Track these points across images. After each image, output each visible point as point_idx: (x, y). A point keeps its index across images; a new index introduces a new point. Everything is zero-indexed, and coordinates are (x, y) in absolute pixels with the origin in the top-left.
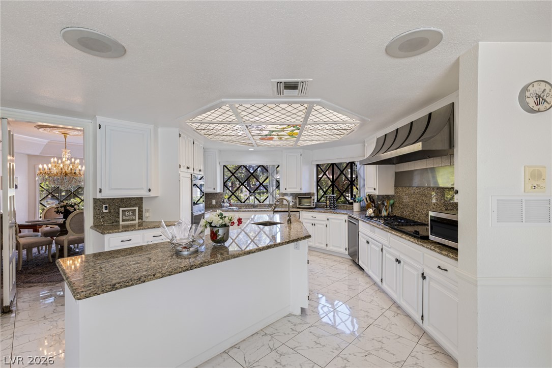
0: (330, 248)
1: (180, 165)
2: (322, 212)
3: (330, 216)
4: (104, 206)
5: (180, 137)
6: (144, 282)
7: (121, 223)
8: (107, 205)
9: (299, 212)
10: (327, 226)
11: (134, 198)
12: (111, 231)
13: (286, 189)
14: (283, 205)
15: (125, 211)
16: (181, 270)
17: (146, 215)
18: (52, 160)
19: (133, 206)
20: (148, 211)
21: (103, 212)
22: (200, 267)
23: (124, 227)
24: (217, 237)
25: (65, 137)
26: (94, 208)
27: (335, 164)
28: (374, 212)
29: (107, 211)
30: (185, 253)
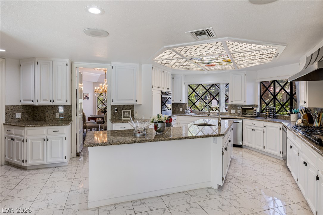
0: (266, 150)
1: (153, 86)
2: (260, 120)
3: (266, 124)
4: (115, 109)
5: (153, 69)
6: (111, 145)
7: (123, 118)
8: (117, 108)
9: (242, 119)
10: (264, 132)
11: (129, 105)
12: (116, 122)
13: (232, 101)
14: (231, 113)
15: (125, 112)
16: (129, 142)
17: (135, 115)
18: (100, 85)
19: (129, 110)
20: (136, 113)
21: (115, 112)
22: (140, 142)
23: (124, 120)
24: (157, 128)
25: (105, 72)
26: (111, 110)
27: (276, 81)
28: (303, 122)
29: (116, 112)
30: (138, 135)
